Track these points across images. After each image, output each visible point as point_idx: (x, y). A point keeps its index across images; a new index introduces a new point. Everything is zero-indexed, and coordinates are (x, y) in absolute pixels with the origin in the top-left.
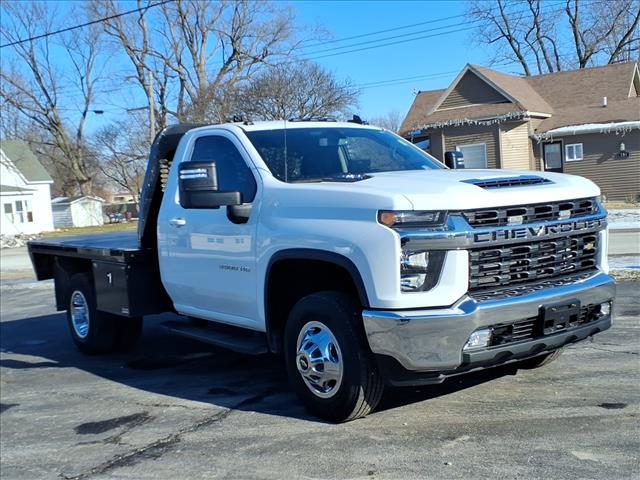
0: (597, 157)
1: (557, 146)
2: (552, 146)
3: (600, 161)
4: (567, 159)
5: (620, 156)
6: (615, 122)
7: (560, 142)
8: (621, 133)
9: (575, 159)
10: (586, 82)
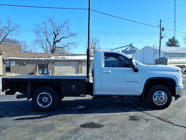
0: (19, 65)
1: (9, 62)
2: (7, 62)
3: (19, 66)
4: (11, 65)
5: (24, 65)
6: (23, 57)
7: (10, 61)
8: (24, 60)
9: (13, 65)
10: (10, 48)
